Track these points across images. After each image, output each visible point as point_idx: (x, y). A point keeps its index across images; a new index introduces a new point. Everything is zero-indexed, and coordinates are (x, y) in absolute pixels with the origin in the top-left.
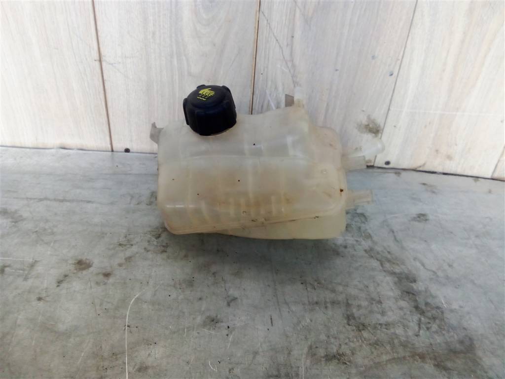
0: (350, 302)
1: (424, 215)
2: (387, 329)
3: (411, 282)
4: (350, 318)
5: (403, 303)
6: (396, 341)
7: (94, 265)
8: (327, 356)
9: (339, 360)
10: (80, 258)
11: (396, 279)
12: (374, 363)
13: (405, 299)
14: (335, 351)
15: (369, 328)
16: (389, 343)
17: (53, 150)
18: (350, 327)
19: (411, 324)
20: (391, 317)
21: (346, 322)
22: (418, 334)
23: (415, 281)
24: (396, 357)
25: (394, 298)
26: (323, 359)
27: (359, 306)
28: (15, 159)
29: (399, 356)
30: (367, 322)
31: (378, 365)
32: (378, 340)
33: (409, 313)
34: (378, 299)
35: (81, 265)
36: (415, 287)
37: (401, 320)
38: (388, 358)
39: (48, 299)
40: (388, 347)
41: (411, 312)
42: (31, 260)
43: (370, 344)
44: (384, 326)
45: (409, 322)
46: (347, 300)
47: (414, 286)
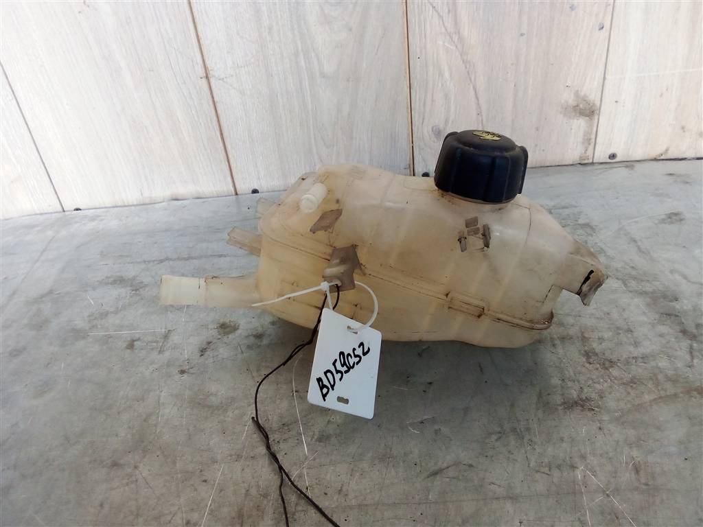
0: (586, 336)
1: (676, 214)
2: (645, 363)
3: (671, 301)
4: (590, 354)
5: (662, 329)
6: (660, 377)
7: (241, 327)
8: (565, 403)
9: (582, 406)
10: (222, 321)
11: (648, 300)
12: (633, 405)
13: (665, 323)
14: (575, 396)
15: (619, 364)
16: (651, 379)
17: (164, 204)
18: (591, 366)
19: (679, 353)
20: (647, 347)
21: (584, 360)
22: (690, 364)
23: (676, 299)
24: (663, 395)
25: (650, 323)
26: (560, 408)
27: (601, 339)
28: (120, 220)
29: (668, 394)
30: (614, 357)
31: (639, 408)
32: (634, 377)
33: (673, 340)
34: (626, 327)
35: (225, 328)
36: (677, 307)
37: (663, 350)
38: (652, 398)
39: (191, 371)
40: (650, 385)
41: (676, 338)
42: (163, 330)
43: (624, 384)
44: (640, 359)
45: (676, 350)
46: (582, 333)
47: (677, 305)
